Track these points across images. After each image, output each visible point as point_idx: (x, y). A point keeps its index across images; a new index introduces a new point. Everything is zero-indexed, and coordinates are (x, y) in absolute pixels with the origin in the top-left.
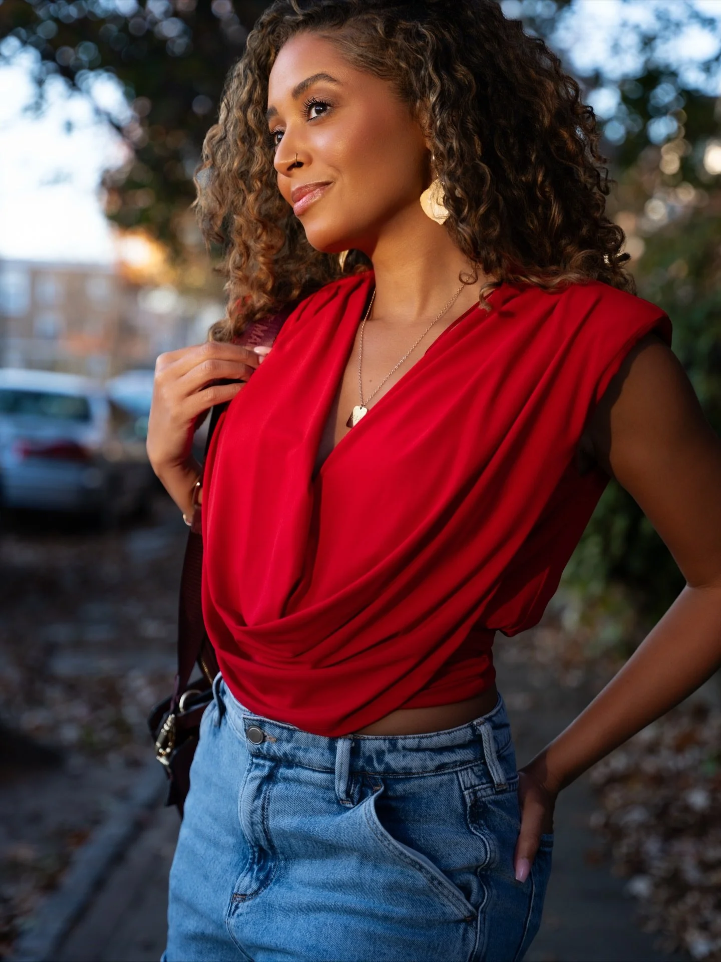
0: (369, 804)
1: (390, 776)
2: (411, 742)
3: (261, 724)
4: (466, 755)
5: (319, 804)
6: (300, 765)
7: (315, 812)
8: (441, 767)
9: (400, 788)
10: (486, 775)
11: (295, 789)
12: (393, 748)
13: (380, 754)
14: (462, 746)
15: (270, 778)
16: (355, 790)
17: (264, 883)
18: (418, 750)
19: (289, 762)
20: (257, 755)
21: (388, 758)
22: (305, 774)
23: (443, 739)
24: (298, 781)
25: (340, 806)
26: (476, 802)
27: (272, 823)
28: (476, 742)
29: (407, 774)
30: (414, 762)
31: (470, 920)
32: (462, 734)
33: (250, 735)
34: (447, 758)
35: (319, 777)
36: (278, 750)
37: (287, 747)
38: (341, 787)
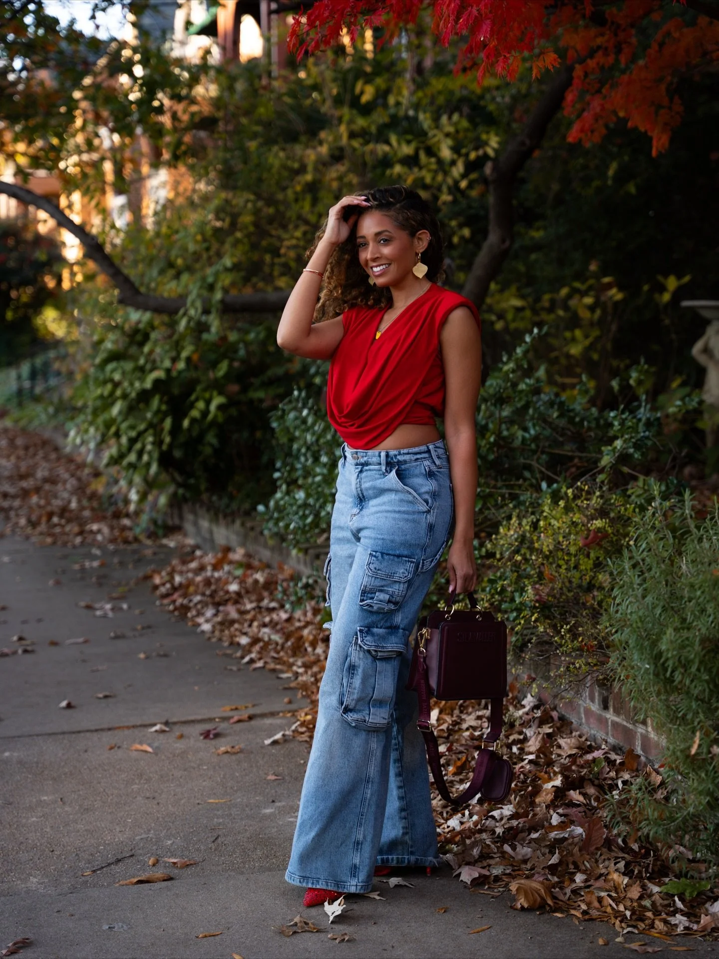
0: (394, 472)
1: (399, 463)
2: (406, 451)
3: (357, 453)
4: (426, 455)
5: (377, 476)
6: (370, 464)
7: (376, 479)
8: (417, 459)
9: (403, 467)
10: (434, 462)
11: (369, 473)
12: (400, 454)
13: (395, 456)
14: (424, 452)
15: (361, 472)
16: (388, 469)
17: (361, 510)
18: (408, 454)
19: (366, 464)
20: (357, 464)
21: (398, 457)
22: (372, 467)
23: (416, 450)
24: (370, 470)
25: (384, 475)
26: (430, 471)
27: (363, 486)
28: (429, 451)
29: (405, 462)
30: (407, 457)
31: (428, 512)
32: (423, 448)
33: (354, 458)
34: (418, 456)
35: (377, 467)
36: (362, 460)
37: (365, 459)
38: (383, 468)
